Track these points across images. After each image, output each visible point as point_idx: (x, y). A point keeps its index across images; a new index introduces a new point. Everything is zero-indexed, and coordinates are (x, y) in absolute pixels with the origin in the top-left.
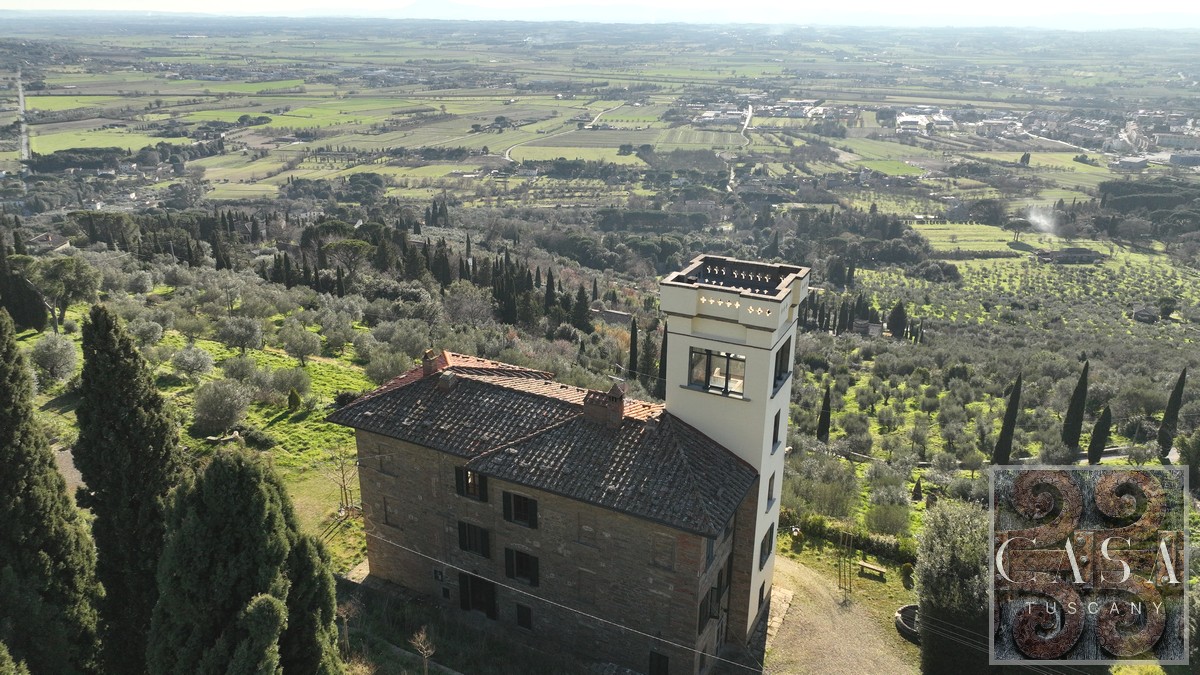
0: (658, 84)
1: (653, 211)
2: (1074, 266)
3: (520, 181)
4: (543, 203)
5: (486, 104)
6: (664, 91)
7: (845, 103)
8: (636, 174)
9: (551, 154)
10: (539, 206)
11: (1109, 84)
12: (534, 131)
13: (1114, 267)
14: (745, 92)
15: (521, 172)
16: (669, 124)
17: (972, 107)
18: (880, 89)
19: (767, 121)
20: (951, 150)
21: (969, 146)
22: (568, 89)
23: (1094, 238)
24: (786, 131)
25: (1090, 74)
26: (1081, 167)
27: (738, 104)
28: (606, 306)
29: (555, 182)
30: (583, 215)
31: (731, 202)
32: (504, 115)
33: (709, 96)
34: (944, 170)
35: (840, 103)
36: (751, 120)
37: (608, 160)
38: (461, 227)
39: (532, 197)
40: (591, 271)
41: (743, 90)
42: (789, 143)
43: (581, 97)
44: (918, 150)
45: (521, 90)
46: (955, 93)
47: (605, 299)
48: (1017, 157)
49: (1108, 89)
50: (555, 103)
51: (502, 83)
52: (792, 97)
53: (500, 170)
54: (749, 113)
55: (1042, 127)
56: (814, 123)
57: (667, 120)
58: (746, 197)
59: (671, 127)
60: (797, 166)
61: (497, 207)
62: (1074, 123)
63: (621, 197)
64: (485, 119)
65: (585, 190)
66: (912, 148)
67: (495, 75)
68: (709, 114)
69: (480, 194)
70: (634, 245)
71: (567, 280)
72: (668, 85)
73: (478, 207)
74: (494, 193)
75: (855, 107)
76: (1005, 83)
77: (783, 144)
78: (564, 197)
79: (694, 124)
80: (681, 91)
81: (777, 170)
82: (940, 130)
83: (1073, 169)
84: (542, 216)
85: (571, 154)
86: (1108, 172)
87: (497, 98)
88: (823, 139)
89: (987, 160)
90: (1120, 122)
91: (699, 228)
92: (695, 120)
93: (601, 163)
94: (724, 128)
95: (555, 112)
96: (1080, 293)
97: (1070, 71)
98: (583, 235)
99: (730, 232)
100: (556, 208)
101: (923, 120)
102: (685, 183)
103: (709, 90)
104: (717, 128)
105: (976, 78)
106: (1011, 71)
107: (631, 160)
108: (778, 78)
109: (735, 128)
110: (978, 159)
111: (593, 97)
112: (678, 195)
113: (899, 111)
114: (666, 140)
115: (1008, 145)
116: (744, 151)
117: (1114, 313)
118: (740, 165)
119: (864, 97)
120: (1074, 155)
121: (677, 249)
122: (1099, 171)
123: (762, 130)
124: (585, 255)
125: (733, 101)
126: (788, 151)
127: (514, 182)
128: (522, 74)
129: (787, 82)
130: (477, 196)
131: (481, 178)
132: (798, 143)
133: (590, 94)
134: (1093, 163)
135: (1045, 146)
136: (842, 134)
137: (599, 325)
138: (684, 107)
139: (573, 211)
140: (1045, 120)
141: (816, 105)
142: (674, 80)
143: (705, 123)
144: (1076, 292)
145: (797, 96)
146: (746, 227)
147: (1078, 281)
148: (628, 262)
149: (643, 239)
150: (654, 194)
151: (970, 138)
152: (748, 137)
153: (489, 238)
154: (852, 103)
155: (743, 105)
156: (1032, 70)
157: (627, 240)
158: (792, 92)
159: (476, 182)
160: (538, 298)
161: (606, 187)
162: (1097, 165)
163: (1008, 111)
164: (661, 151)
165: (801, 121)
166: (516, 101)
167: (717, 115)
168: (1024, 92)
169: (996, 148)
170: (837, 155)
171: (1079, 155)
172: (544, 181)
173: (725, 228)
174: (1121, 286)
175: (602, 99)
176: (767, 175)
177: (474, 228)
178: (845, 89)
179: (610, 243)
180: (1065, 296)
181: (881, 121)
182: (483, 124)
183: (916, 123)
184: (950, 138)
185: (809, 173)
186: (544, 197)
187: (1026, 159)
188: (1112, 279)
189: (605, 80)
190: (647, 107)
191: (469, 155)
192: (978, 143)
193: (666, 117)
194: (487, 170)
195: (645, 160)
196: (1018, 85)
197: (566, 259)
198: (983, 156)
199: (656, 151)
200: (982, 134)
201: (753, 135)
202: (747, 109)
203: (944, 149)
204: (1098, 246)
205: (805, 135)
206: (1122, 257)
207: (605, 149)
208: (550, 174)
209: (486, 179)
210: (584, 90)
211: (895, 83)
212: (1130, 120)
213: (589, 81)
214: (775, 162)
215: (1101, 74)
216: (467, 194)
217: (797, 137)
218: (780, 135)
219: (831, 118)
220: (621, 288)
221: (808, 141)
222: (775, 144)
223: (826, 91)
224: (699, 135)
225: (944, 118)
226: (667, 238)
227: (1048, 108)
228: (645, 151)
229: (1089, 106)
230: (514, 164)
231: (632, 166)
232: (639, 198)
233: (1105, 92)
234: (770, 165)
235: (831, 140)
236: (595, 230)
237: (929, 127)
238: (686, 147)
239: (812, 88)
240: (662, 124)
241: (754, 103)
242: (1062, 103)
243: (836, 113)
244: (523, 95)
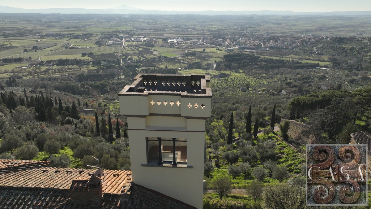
0: (92, 33)
1: (96, 74)
2: (223, 78)
3: (46, 68)
4: (56, 75)
5: (29, 42)
6: (94, 35)
7: (152, 37)
8: (89, 62)
9: (57, 58)
10: (54, 76)
11: (220, 29)
12: (49, 50)
13: (232, 77)
14: (121, 35)
15: (46, 65)
16: (98, 45)
17: (188, 36)
18: (161, 32)
19: (130, 43)
20: (185, 48)
21: (189, 47)
22: (61, 36)
23: (226, 70)
24: (136, 46)
25: (215, 27)
26: (218, 52)
27: (120, 38)
28: (84, 108)
29: (59, 67)
30: (71, 77)
31: (122, 69)
32: (36, 45)
33: (110, 36)
34: (184, 54)
35: (151, 37)
36: (124, 43)
37: (78, 58)
38: (23, 86)
39: (51, 73)
40: (77, 96)
41: (120, 34)
42: (138, 50)
43: (66, 38)
44: (175, 49)
45: (42, 37)
46: (182, 33)
47: (84, 105)
48: (202, 50)
49: (220, 30)
50: (56, 41)
51: (34, 34)
52: (136, 36)
53: (37, 64)
54: (124, 41)
55: (207, 41)
56: (144, 43)
57: (97, 44)
58: (127, 67)
59: (98, 46)
60: (141, 56)
61: (38, 77)
62: (214, 40)
63: (84, 70)
64: (29, 47)
65: (71, 69)
66: (174, 49)
67: (31, 32)
68: (111, 42)
69: (30, 73)
70: (91, 86)
71: (68, 101)
72: (95, 33)
73: (30, 78)
74: (36, 72)
75: (156, 38)
76: (195, 30)
77: (136, 50)
78: (63, 72)
79: (106, 45)
80: (100, 35)
81: (135, 58)
82: (180, 43)
83: (217, 52)
84: (55, 79)
85: (64, 57)
86: (225, 52)
87: (33, 40)
88: (148, 48)
89: (194, 51)
90: (225, 39)
91: (113, 78)
92: (106, 44)
93: (76, 60)
94: (117, 46)
95: (56, 44)
96: (226, 86)
97: (210, 26)
98: (72, 84)
99: (124, 78)
100: (61, 76)
101: (175, 41)
102: (106, 64)
103: (109, 34)
104: (114, 46)
105: (187, 28)
106: (196, 26)
107: (86, 58)
108: (131, 30)
109: (120, 46)
110: (192, 51)
111: (70, 38)
112: (104, 68)
113: (168, 39)
114: (97, 51)
115: (199, 47)
116: (124, 53)
117: (236, 90)
118: (123, 57)
119: (158, 35)
120: (216, 48)
121: (107, 85)
122: (222, 52)
123: (129, 46)
124: (74, 91)
125: (118, 37)
126: (138, 52)
127: (43, 68)
128: (42, 31)
129: (134, 31)
130: (29, 75)
131: (30, 68)
132: (140, 49)
133: (68, 37)
134: (221, 50)
135: (209, 46)
136: (153, 46)
137: (82, 115)
138: (102, 40)
139: (67, 76)
140: (207, 39)
141: (144, 38)
142: (98, 32)
143: (110, 45)
144: (225, 85)
145: (138, 35)
146: (129, 76)
147: (225, 82)
148: (90, 92)
149: (94, 83)
150: (96, 68)
151: (189, 45)
152: (125, 48)
153: (35, 89)
154: (154, 37)
155: (121, 38)
156: (201, 26)
157: (89, 84)
158: (136, 34)
159: (28, 70)
160: (56, 109)
161: (79, 67)
162: (222, 51)
163: (198, 38)
164: (96, 54)
165: (140, 42)
166: (40, 40)
167: (113, 42)
168: (200, 32)
169: (196, 48)
170: (153, 52)
171: (217, 48)
172: (55, 67)
173: (122, 77)
174: (235, 83)
175: (73, 38)
176: (132, 59)
177: (29, 86)
178: (152, 33)
179: (83, 86)
180: (223, 87)
181: (164, 42)
182: (28, 49)
183: (173, 42)
184: (184, 45)
185: (145, 58)
186: (56, 73)
187: (204, 50)
188: (233, 81)
189: (73, 32)
190: (89, 41)
191: (24, 60)
192: (191, 46)
193: (96, 43)
194: (32, 65)
195: (91, 58)
196: (198, 30)
197: (67, 93)
198: (193, 50)
199: (94, 54)
200: (192, 44)
201: (126, 48)
202: (123, 40)
203: (182, 49)
204: (227, 72)
205: (142, 47)
206: (234, 75)
207: (76, 55)
208: (57, 65)
209: (32, 68)
210: (66, 36)
211: (166, 31)
212: (227, 38)
213: (68, 33)
214: (134, 55)
215: (218, 27)
216: (24, 74)
217: (140, 47)
218: (134, 47)
219: (149, 41)
220: (89, 101)
221: (144, 48)
222: (133, 50)
223: (146, 33)
224: (108, 49)
225: (181, 40)
226: (103, 82)
227: (207, 36)
228: (91, 55)
229: (217, 35)
230: (42, 62)
231: (87, 60)
232: (91, 70)
233: (220, 31)
234: (133, 56)
235: (150, 48)
236: (77, 82)
237: (177, 42)
238: (105, 53)
239: (142, 33)
240: (95, 46)
241: (125, 38)
242: (210, 35)
243: (151, 40)
244: (43, 38)
